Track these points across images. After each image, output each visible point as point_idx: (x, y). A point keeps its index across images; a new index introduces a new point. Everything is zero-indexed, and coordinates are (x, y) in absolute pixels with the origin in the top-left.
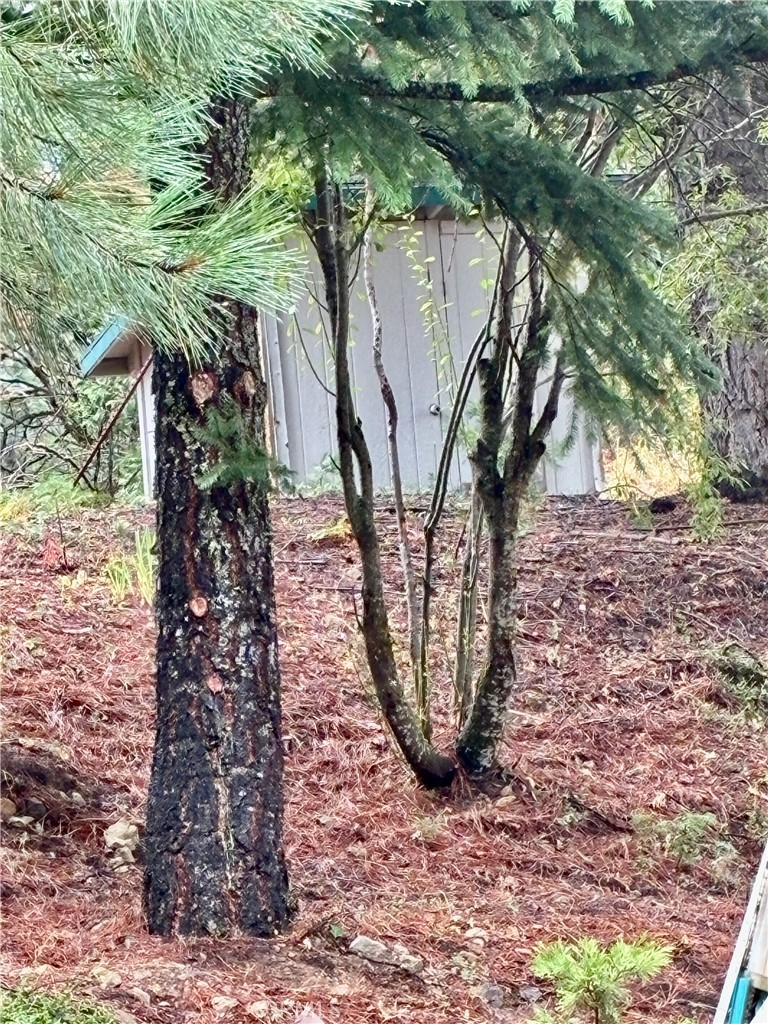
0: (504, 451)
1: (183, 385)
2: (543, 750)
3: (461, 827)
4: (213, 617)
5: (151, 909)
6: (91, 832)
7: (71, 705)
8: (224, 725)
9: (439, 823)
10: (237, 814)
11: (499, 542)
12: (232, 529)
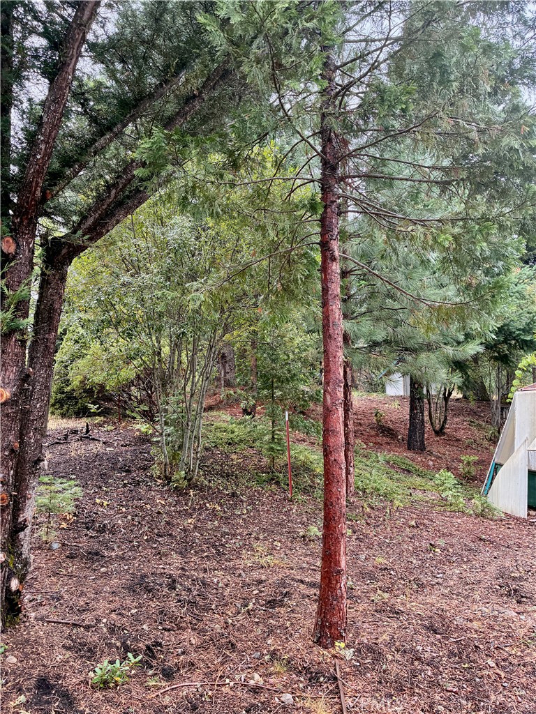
0: (447, 393)
1: (414, 385)
2: (449, 430)
3: (441, 439)
4: (417, 413)
5: (408, 447)
6: (397, 437)
7: (391, 421)
8: (418, 426)
9: (438, 438)
10: (419, 437)
11: (446, 405)
12: (419, 402)
